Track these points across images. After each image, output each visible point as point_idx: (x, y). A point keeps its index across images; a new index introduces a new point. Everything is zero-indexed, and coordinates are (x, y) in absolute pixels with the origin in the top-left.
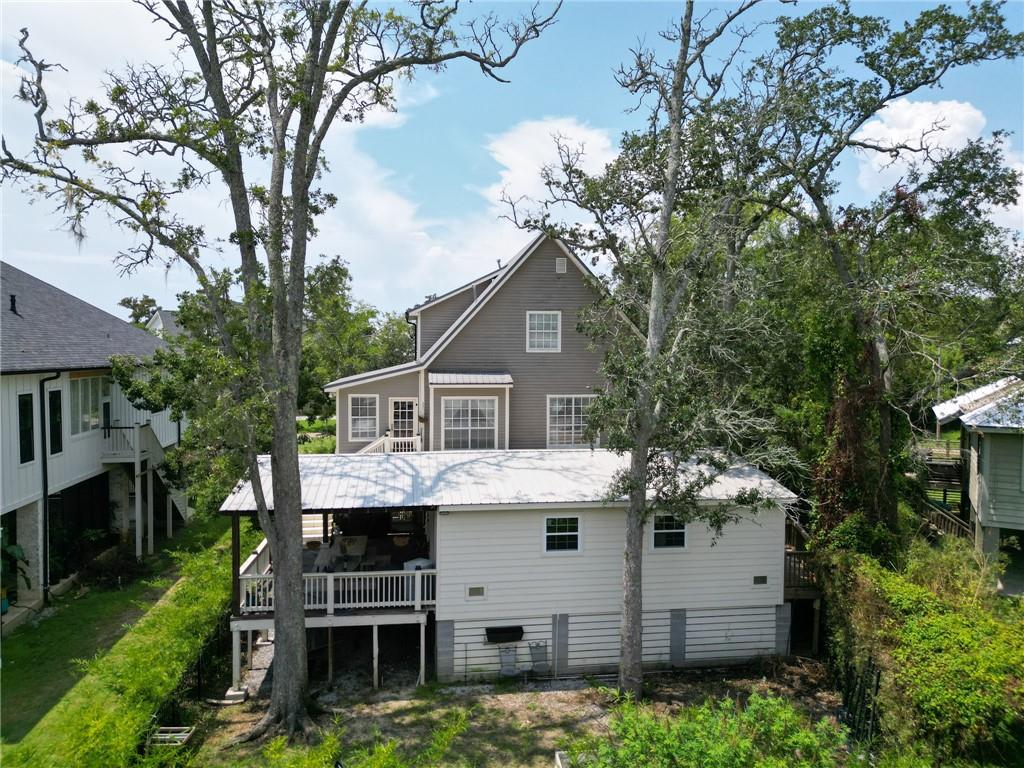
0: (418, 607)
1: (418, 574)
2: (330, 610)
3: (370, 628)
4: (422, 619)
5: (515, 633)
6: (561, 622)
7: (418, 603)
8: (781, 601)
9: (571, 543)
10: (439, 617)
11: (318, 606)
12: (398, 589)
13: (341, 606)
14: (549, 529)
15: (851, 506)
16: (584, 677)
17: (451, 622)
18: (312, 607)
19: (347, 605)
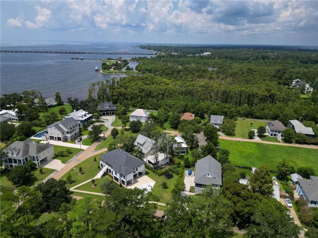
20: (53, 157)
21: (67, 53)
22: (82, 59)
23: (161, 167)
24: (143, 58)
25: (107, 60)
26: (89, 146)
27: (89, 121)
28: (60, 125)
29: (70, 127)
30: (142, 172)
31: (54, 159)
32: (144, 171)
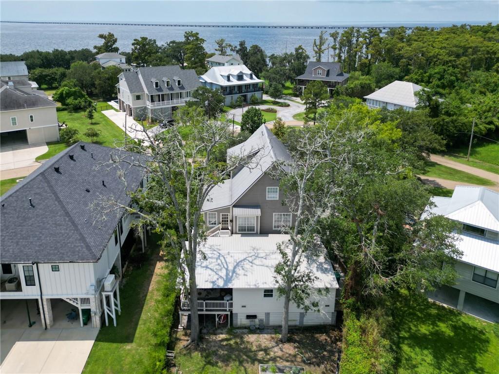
0: (228, 310)
1: (228, 303)
2: (204, 310)
3: (215, 315)
4: (229, 313)
5: (255, 317)
6: (268, 315)
7: (228, 309)
8: (333, 311)
9: (271, 296)
10: (233, 312)
11: (201, 308)
12: (222, 305)
13: (207, 308)
14: (265, 292)
15: (353, 294)
16: (274, 329)
17: (237, 314)
18: (200, 308)
19: (209, 308)
27: (249, 95)
28: (140, 76)
29: (157, 86)
30: (80, 307)
31: (48, 144)
32: (93, 306)
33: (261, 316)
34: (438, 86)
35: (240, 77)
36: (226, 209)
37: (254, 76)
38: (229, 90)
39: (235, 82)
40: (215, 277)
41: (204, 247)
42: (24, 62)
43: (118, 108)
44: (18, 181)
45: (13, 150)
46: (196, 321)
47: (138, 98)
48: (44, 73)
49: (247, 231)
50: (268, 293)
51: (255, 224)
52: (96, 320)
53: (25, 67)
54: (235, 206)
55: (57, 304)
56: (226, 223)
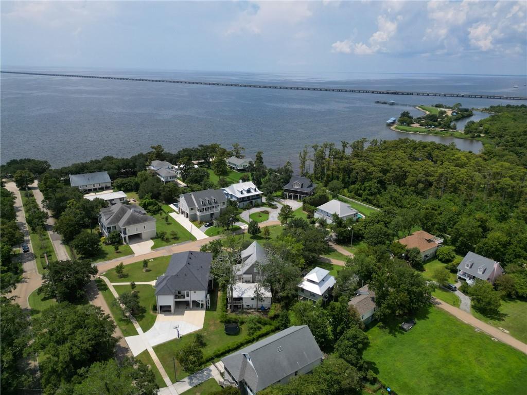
0: (241, 304)
1: (241, 302)
3: (238, 305)
5: (249, 305)
8: (270, 304)
10: (243, 304)
11: (234, 303)
14: (251, 298)
16: (254, 308)
19: (236, 303)
20: (152, 237)
21: (383, 93)
22: (392, 104)
23: (245, 310)
24: (517, 107)
25: (434, 108)
26: (208, 237)
27: (254, 201)
28: (193, 196)
29: (203, 203)
30: (200, 303)
31: (152, 239)
32: (204, 303)
33: (251, 305)
34: (368, 195)
35: (249, 191)
36: (241, 275)
37: (257, 189)
38: (242, 200)
39: (246, 195)
40: (238, 294)
41: (235, 286)
42: (106, 172)
43: (177, 211)
44: (150, 260)
45: (137, 243)
46: (233, 307)
47: (192, 209)
48: (123, 182)
49: (248, 282)
50: (253, 299)
51: (250, 280)
52: (205, 306)
53: (108, 176)
54: (244, 274)
55: (194, 302)
56: (241, 279)
